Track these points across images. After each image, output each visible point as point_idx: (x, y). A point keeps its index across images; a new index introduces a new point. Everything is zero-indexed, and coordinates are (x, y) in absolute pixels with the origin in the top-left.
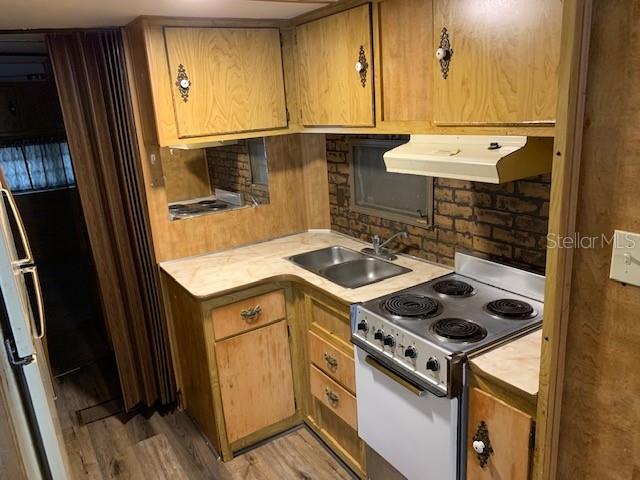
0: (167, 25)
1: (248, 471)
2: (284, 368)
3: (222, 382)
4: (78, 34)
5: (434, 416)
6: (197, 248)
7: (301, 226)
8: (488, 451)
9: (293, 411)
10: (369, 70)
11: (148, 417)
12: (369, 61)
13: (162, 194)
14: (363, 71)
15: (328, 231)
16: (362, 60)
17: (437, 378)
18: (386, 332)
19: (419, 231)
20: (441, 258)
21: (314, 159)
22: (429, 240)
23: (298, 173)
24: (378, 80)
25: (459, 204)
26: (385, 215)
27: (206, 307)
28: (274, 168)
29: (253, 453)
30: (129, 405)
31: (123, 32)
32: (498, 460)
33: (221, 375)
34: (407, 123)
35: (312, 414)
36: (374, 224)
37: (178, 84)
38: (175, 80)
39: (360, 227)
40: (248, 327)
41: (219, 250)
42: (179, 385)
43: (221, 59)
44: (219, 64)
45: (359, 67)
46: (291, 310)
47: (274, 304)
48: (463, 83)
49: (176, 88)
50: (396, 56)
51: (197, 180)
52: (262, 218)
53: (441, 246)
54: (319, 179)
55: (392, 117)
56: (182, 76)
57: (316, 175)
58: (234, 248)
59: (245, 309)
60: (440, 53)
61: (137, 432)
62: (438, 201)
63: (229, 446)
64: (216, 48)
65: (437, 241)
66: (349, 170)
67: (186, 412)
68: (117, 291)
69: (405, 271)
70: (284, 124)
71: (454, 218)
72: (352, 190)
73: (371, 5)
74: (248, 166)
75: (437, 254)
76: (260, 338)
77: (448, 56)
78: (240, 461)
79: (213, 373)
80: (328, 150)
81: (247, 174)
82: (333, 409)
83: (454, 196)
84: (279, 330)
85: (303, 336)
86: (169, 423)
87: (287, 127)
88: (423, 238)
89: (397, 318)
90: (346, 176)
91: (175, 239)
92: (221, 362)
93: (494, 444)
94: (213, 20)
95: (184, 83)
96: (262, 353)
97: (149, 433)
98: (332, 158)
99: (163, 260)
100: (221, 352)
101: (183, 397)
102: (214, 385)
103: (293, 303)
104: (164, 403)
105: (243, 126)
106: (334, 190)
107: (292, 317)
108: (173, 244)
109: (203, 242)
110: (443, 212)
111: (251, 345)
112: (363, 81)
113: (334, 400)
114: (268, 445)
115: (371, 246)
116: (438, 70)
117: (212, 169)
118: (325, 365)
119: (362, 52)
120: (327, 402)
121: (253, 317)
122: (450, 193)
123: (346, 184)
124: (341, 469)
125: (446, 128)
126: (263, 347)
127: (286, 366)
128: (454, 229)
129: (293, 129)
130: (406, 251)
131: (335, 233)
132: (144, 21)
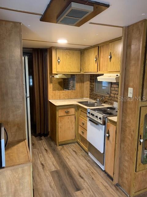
0: (57, 48)
1: (62, 149)
2: (73, 126)
3: (59, 126)
4: (39, 50)
5: (100, 130)
6: (57, 98)
7: (82, 97)
8: (109, 136)
9: (74, 138)
10: (97, 60)
11: (41, 137)
12: (97, 58)
13: (52, 85)
14: (96, 60)
15: (89, 99)
16: (96, 58)
17: (101, 121)
18: (93, 114)
19: (107, 98)
20: (112, 104)
21: (87, 81)
22: (109, 100)
23: (83, 84)
24: (99, 62)
25: (116, 91)
26: (101, 94)
27: (57, 108)
28: (77, 82)
29: (64, 146)
30: (37, 133)
31: (48, 50)
32: (111, 138)
33: (59, 124)
34: (103, 71)
35: (78, 139)
36: (99, 96)
37: (58, 61)
38: (57, 60)
39: (95, 97)
40: (66, 115)
41: (62, 99)
42: (49, 130)
43: (67, 56)
44: (67, 57)
45: (95, 59)
46: (76, 113)
47: (72, 111)
48: (113, 63)
49: (57, 62)
50: (103, 57)
51: (60, 87)
52: (73, 93)
53: (112, 101)
54: (88, 86)
55: (101, 70)
56: (59, 59)
57: (87, 84)
58: (66, 99)
59: (66, 110)
60: (109, 57)
61: (38, 139)
62: (112, 90)
63: (59, 142)
64: (67, 54)
65: (111, 100)
66: (94, 84)
67: (50, 137)
68: (39, 105)
69: (103, 106)
70: (80, 71)
71: (114, 94)
72: (94, 88)
73: (99, 47)
74: (72, 83)
75: (111, 103)
76: (68, 118)
77: (111, 58)
78: (61, 147)
79: (57, 124)
80: (90, 79)
81: (72, 85)
82: (83, 136)
83: (115, 89)
84: (73, 117)
85: (78, 119)
86: (46, 138)
87: (80, 72)
88: (108, 99)
89: (97, 111)
90: (93, 85)
91: (53, 95)
92: (59, 122)
93: (110, 135)
94: (66, 48)
95: (59, 61)
96: (68, 122)
97: (41, 140)
98: (91, 81)
99: (50, 99)
100: (59, 119)
101: (50, 133)
102: (57, 127)
103: (77, 111)
104: (45, 133)
105: (70, 71)
106: (91, 89)
107: (76, 115)
108: (52, 96)
109: (59, 97)
110: (112, 93)
111: (66, 119)
112: (96, 62)
113: (83, 133)
114: (68, 145)
115: (97, 101)
116: (109, 60)
117: (64, 84)
118: (82, 125)
119: (96, 57)
120: (82, 134)
121: (67, 112)
122: (114, 88)
123: (93, 87)
124: (83, 151)
125: (110, 72)
126: (69, 120)
127: (74, 126)
128: (114, 97)
129: (82, 73)
130: (104, 103)
131: (90, 99)
132: (53, 48)
